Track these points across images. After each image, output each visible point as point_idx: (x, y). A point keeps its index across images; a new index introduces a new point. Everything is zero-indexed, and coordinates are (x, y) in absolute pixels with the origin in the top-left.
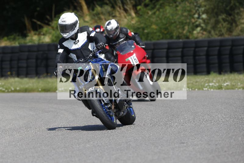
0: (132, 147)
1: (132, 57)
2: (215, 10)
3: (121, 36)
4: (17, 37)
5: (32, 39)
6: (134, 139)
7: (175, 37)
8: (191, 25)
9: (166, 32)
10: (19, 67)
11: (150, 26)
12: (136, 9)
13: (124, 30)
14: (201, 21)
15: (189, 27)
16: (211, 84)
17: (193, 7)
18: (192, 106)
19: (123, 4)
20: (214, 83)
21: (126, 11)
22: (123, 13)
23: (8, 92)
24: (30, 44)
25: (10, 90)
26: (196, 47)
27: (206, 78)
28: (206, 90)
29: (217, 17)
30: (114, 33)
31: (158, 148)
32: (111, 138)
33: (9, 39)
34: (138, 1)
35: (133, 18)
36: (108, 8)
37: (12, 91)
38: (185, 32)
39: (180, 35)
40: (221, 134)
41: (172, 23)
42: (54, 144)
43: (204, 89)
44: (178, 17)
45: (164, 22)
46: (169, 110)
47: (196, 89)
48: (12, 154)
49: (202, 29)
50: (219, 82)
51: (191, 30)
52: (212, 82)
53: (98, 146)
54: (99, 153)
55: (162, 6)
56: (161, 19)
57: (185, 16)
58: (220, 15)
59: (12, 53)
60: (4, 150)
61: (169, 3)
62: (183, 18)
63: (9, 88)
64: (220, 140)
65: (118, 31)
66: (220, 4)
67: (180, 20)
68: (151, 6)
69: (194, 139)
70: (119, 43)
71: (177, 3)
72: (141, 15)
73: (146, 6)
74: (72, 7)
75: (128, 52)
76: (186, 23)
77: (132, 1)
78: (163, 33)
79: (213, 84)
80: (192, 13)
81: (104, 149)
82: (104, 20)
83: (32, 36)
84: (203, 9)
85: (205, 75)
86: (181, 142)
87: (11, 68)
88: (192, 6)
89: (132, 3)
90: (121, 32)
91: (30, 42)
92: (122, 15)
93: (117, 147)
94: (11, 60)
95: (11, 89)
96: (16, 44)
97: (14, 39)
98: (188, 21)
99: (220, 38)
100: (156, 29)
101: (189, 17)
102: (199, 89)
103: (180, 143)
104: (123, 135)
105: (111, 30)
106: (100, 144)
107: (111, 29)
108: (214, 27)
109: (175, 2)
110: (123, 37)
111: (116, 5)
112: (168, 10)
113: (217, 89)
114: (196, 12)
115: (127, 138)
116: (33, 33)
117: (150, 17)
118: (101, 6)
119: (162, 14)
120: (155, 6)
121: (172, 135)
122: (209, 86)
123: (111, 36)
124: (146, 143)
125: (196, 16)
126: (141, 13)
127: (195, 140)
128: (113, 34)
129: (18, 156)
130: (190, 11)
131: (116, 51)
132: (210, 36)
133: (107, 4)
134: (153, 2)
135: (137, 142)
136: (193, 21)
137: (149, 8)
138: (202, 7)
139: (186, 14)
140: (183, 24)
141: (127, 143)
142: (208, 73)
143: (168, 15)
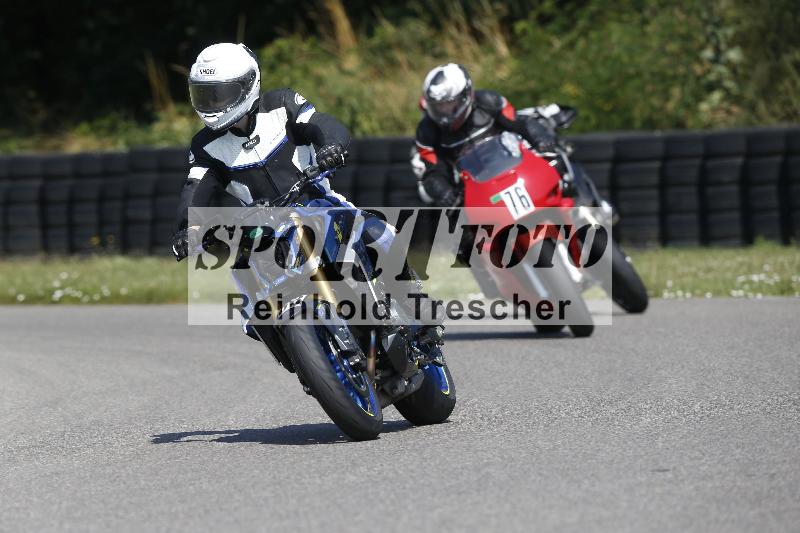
0: (494, 483)
1: (511, 189)
2: (771, 37)
3: (478, 119)
4: (122, 125)
5: (170, 130)
6: (502, 457)
7: (638, 124)
8: (691, 84)
9: (607, 107)
10: (127, 222)
11: (557, 87)
12: (512, 31)
13: (489, 98)
14: (722, 69)
15: (683, 91)
16: (755, 278)
17: (700, 24)
18: (692, 349)
19: (469, 13)
20: (766, 272)
21: (478, 36)
22: (469, 44)
23: (92, 302)
24: (164, 145)
25: (96, 297)
26: (707, 156)
27: (740, 259)
28: (739, 297)
29: (778, 57)
30: (455, 110)
31: (579, 486)
32: (427, 453)
33: (96, 130)
34: (517, 5)
35: (499, 61)
36: (419, 28)
37: (104, 300)
38: (671, 106)
39: (656, 117)
40: (787, 443)
41: (630, 77)
42: (240, 473)
43: (734, 293)
44: (648, 56)
45: (603, 72)
46: (620, 361)
47: (705, 292)
48: (101, 505)
49: (728, 96)
50: (781, 270)
51: (690, 99)
52: (760, 270)
53: (385, 479)
54: (388, 502)
55: (597, 20)
56: (592, 65)
57: (673, 55)
58: (787, 52)
59: (106, 174)
60: (76, 491)
61: (621, 11)
62: (664, 61)
63: (97, 289)
64: (785, 461)
65: (468, 101)
66: (788, 15)
67: (655, 69)
68: (561, 20)
69: (700, 459)
70: (472, 142)
71: (647, 13)
72: (528, 52)
73: (544, 20)
74: (301, 25)
75: (499, 174)
76: (675, 77)
77: (499, 6)
78: (598, 111)
79: (762, 276)
80: (694, 46)
81: (404, 488)
82: (405, 67)
83: (170, 121)
84: (730, 31)
85: (735, 247)
86: (656, 468)
87: (102, 225)
88: (695, 21)
89: (496, 11)
90: (478, 107)
91: (164, 138)
92: (466, 50)
93: (448, 484)
94: (102, 199)
95: (101, 293)
96: (119, 146)
97: (112, 130)
98: (681, 70)
99: (785, 126)
100: (576, 97)
101: (685, 58)
102: (717, 293)
103: (653, 471)
104: (465, 443)
105: (445, 100)
106: (391, 475)
107: (443, 98)
108: (767, 92)
109: (640, 10)
110: (485, 121)
111: (447, 16)
112: (617, 34)
113: (774, 294)
114: (708, 40)
115: (479, 453)
116: (172, 108)
117: (557, 57)
118: (396, 21)
119: (594, 48)
120: (574, 22)
121: (625, 443)
122: (751, 282)
123: (445, 120)
124: (541, 469)
125: (708, 53)
126: (527, 45)
127: (703, 461)
128: (450, 113)
129: (121, 513)
130: (687, 38)
131: (460, 170)
132: (755, 121)
133: (415, 15)
134: (569, 7)
135: (511, 466)
136: (698, 69)
137: (553, 27)
138: (728, 25)
139: (673, 47)
140: (665, 80)
141: (478, 470)
142: (747, 240)
143: (616, 51)
